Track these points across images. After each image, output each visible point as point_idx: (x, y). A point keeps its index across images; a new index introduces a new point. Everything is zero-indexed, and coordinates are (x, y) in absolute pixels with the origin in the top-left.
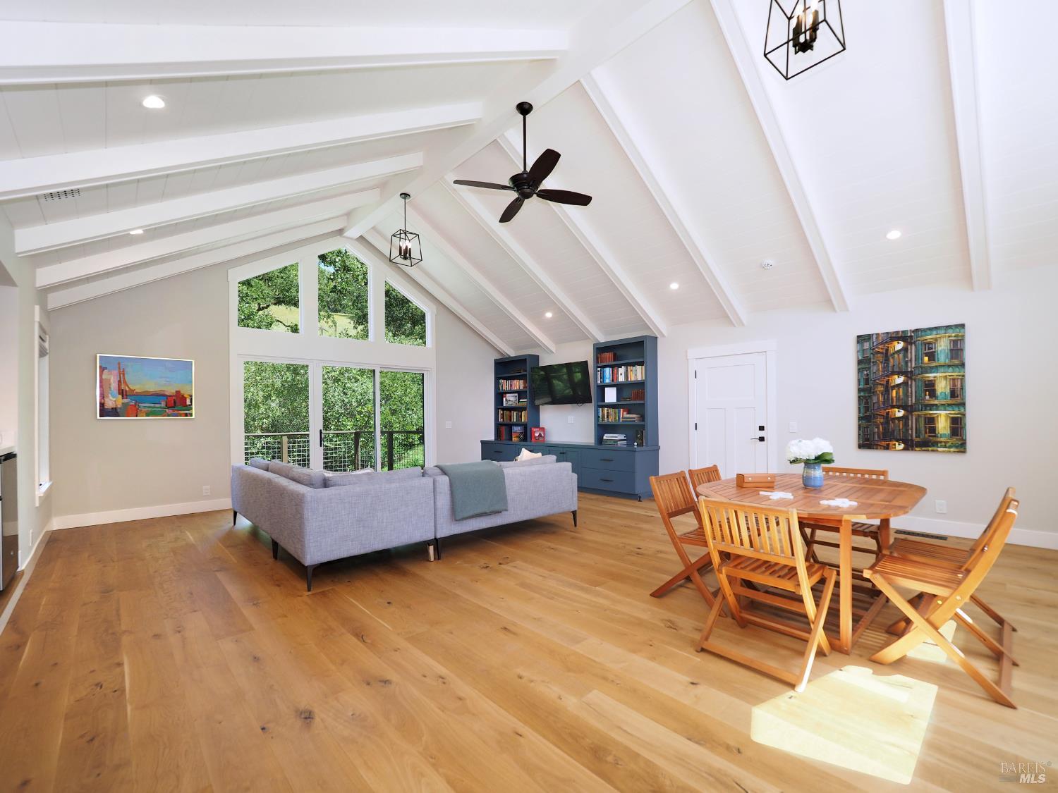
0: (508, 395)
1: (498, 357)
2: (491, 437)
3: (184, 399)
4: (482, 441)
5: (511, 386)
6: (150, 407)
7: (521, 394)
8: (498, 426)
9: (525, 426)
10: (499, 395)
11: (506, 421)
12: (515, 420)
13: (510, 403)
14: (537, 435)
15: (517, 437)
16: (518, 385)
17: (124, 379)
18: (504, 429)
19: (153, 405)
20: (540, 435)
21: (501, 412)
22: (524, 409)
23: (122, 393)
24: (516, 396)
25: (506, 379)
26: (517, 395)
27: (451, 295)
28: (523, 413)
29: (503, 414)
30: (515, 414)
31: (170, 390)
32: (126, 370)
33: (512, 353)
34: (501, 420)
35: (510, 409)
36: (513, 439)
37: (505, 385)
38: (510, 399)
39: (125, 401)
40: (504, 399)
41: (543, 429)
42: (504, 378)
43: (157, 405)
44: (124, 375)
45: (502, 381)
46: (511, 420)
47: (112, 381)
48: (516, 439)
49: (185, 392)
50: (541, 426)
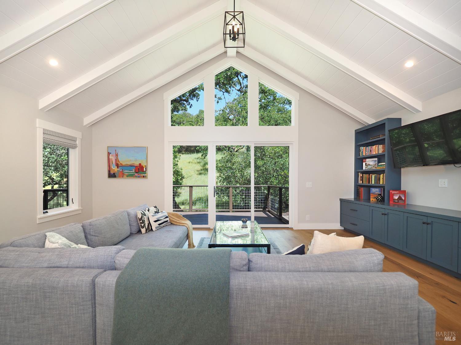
0: (367, 160)
1: (358, 127)
2: (350, 196)
3: (143, 167)
4: (341, 200)
5: (371, 151)
6: (128, 172)
7: (380, 158)
8: (358, 188)
9: (382, 187)
10: (359, 161)
11: (365, 183)
12: (373, 182)
13: (369, 167)
14: (396, 197)
15: (375, 198)
16: (377, 149)
17: (118, 158)
18: (362, 190)
19: (129, 171)
20: (400, 198)
21: (360, 175)
22: (383, 172)
23: (117, 165)
24: (375, 161)
25: (367, 145)
26: (376, 159)
27: (306, 78)
28: (381, 176)
29: (362, 177)
30: (373, 176)
31: (137, 164)
32: (119, 154)
33: (371, 121)
34: (360, 182)
35: (369, 172)
36: (371, 199)
37: (364, 151)
38: (370, 164)
39: (118, 169)
40: (364, 164)
41: (404, 192)
42: (363, 145)
43: (131, 171)
44: (118, 156)
45: (362, 148)
46: (369, 182)
47: (113, 159)
48: (373, 199)
49: (143, 164)
50: (402, 189)
